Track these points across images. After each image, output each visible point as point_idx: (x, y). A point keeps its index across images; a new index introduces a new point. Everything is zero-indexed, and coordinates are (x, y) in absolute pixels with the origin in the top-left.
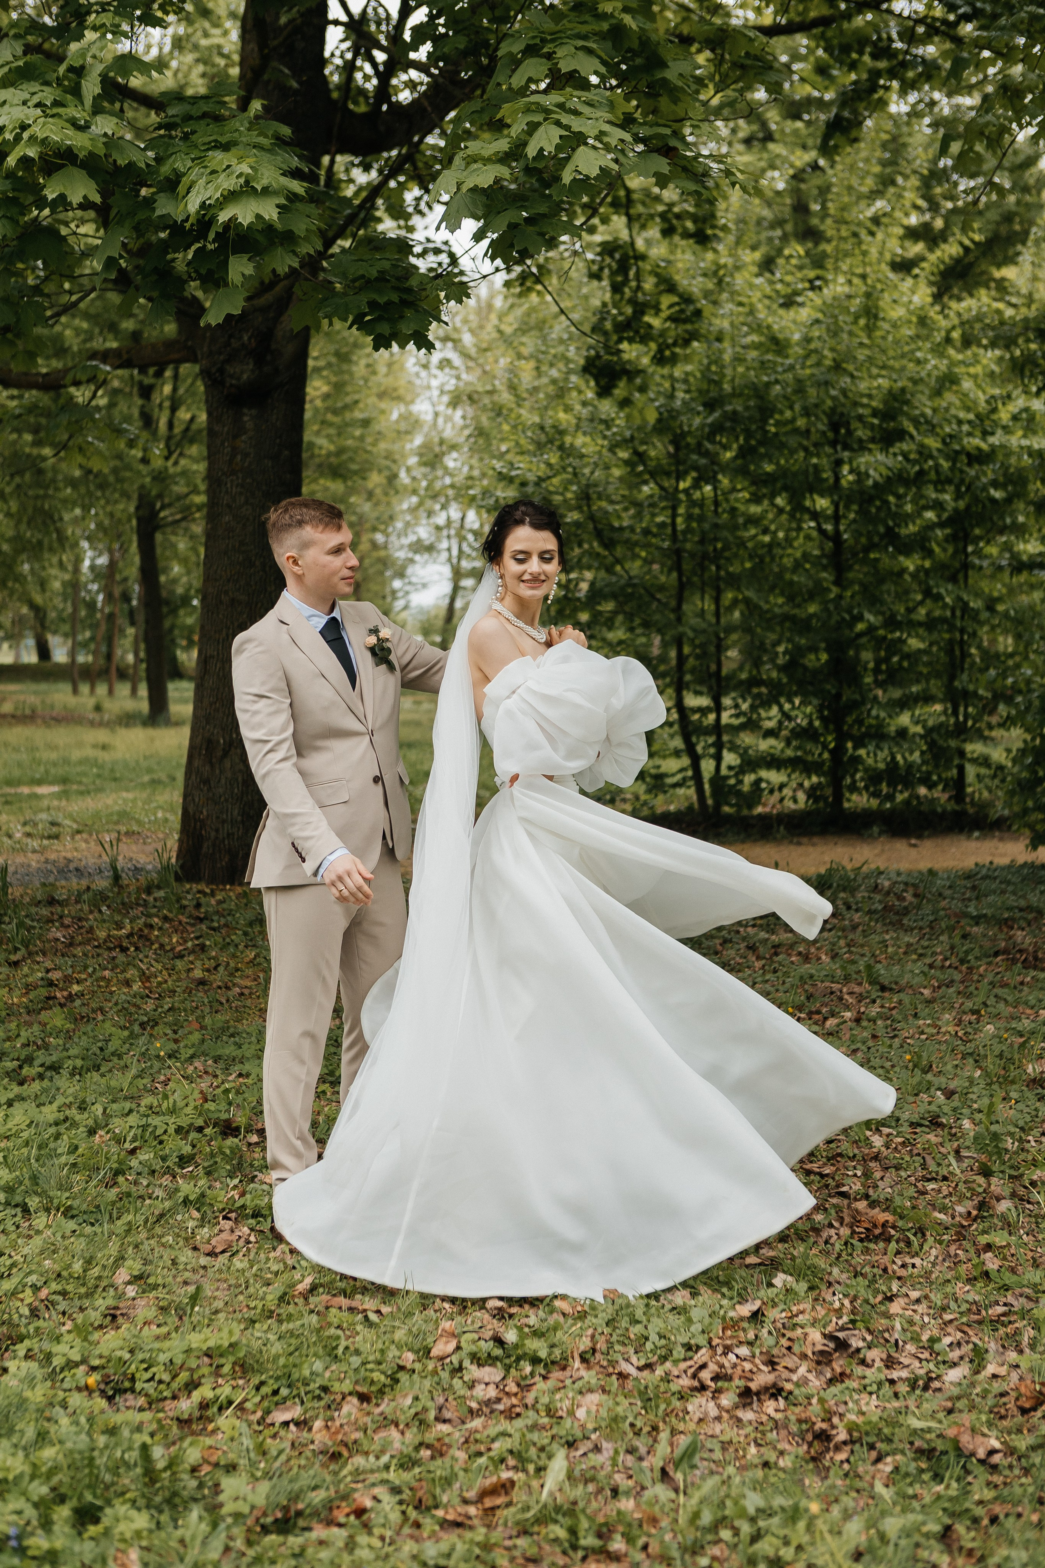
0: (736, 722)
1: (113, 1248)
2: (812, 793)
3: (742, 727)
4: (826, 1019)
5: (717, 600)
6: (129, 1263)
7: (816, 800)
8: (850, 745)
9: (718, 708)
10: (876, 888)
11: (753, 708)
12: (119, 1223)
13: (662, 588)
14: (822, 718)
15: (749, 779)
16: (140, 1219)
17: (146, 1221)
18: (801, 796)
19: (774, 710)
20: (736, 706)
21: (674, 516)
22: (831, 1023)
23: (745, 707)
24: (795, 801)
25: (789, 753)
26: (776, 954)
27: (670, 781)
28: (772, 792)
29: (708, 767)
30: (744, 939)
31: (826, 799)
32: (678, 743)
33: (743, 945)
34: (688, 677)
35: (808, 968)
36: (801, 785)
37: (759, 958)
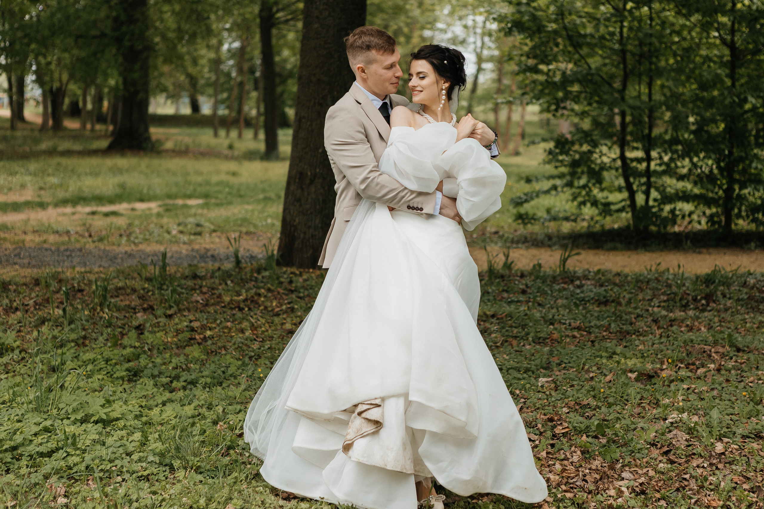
0: (660, 169)
1: (225, 491)
2: (711, 219)
3: (664, 173)
4: (698, 368)
5: (650, 85)
6: (235, 501)
7: (713, 223)
8: (737, 187)
9: (649, 159)
10: (744, 284)
11: (672, 160)
12: (229, 478)
13: (612, 77)
14: (719, 167)
15: (667, 208)
16: (243, 477)
17: (247, 477)
18: (704, 221)
19: (687, 161)
20: (661, 158)
21: (622, 27)
22: (701, 371)
23: (666, 159)
24: (699, 223)
25: (696, 191)
26: (671, 326)
27: (613, 207)
28: (683, 217)
29: (640, 199)
30: (651, 315)
31: (719, 222)
32: (621, 182)
33: (650, 319)
34: (629, 138)
35: (691, 335)
36: (704, 213)
37: (659, 328)
